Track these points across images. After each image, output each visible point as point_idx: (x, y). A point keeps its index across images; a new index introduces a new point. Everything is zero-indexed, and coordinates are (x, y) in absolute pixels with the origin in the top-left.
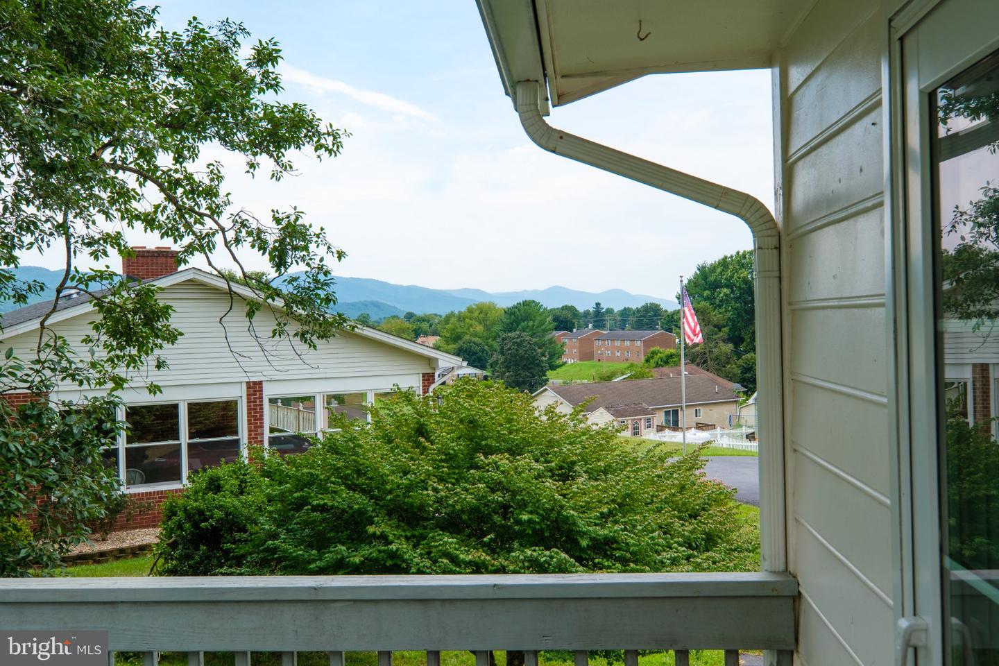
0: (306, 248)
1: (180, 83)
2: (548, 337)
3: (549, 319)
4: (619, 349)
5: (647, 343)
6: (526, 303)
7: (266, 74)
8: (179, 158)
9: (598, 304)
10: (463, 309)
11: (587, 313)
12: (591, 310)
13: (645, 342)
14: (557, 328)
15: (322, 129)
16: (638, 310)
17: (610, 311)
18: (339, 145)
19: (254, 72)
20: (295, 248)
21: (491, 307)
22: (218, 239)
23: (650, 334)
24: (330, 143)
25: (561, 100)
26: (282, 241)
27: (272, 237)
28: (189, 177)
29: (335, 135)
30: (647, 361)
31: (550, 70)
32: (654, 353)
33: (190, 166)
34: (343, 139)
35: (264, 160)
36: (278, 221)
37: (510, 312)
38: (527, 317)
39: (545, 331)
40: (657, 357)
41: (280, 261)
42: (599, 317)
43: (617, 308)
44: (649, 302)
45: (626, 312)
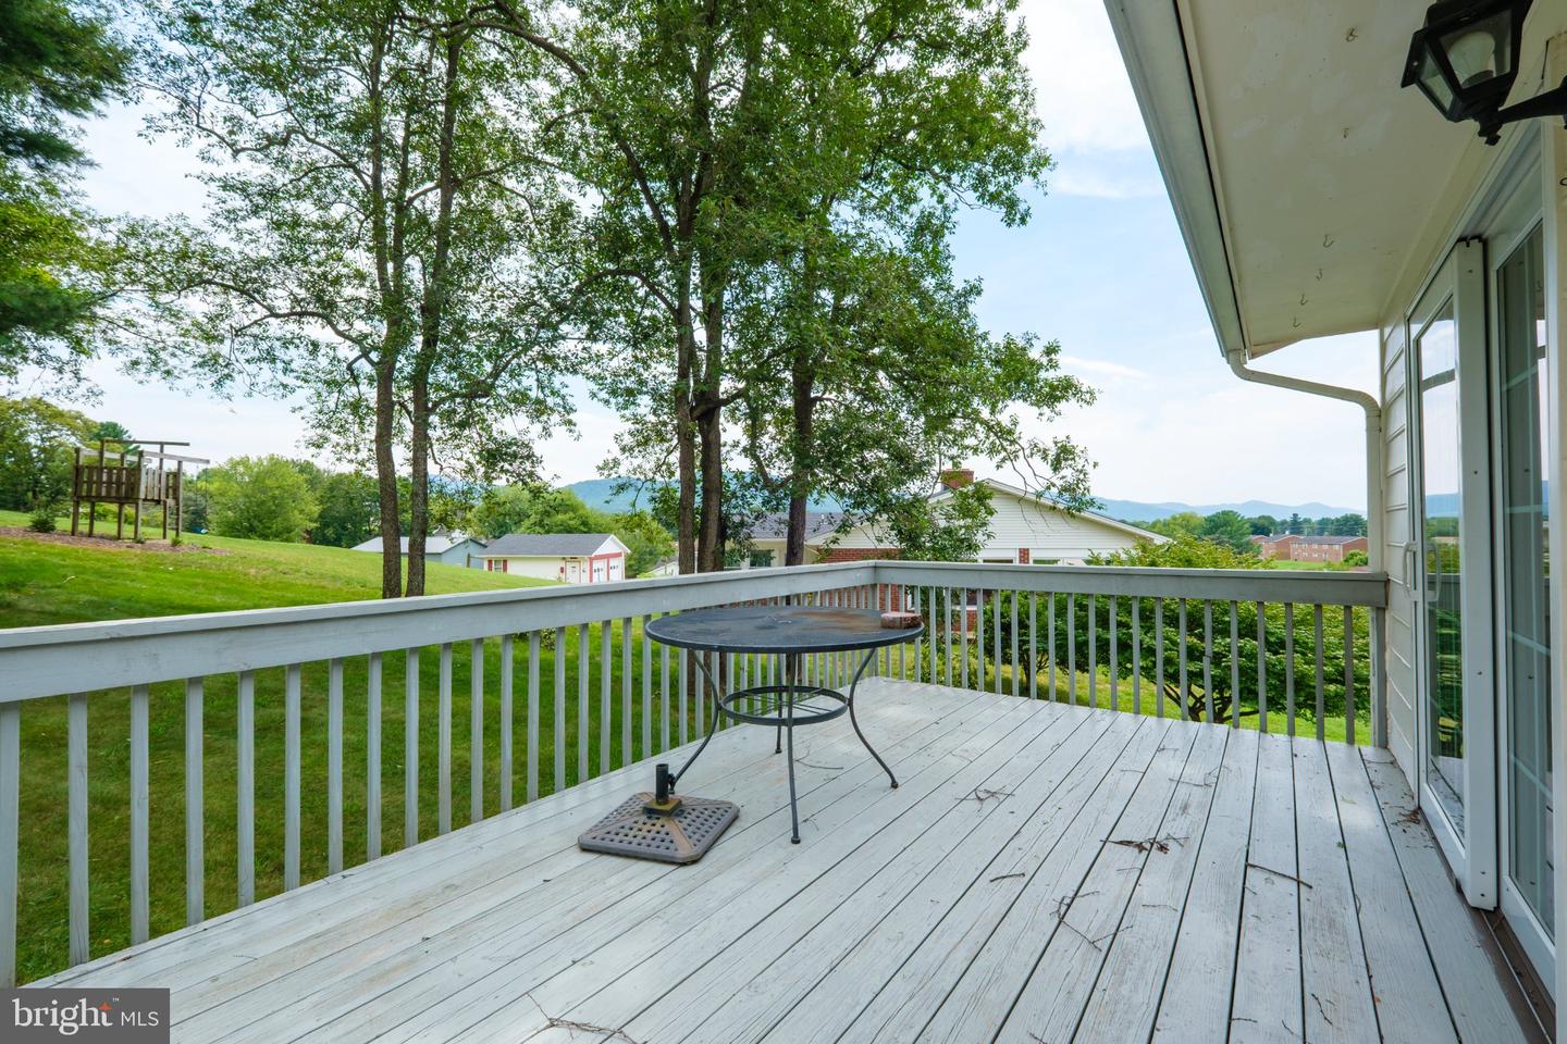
0: (1073, 459)
1: (999, 370)
2: (1245, 539)
3: (1247, 526)
4: (1315, 551)
5: (1346, 547)
6: (1224, 513)
7: (1051, 361)
8: (993, 412)
9: (1295, 515)
10: (1168, 518)
11: (1284, 523)
12: (1289, 520)
13: (1344, 546)
14: (1253, 533)
15: (1084, 389)
16: (1337, 520)
17: (1307, 521)
18: (1094, 398)
19: (1044, 360)
20: (1066, 460)
21: (1193, 516)
22: (1020, 453)
23: (1350, 539)
24: (1088, 397)
25: (1253, 356)
26: (1058, 455)
27: (1052, 452)
28: (999, 424)
29: (1091, 393)
30: (1346, 561)
31: (1247, 344)
32: (1353, 555)
33: (999, 417)
34: (1097, 395)
35: (1045, 409)
36: (1056, 443)
37: (1209, 520)
38: (1226, 524)
39: (1243, 534)
40: (1356, 559)
41: (1056, 467)
42: (1296, 526)
43: (1315, 518)
44: (1349, 513)
45: (1324, 523)
